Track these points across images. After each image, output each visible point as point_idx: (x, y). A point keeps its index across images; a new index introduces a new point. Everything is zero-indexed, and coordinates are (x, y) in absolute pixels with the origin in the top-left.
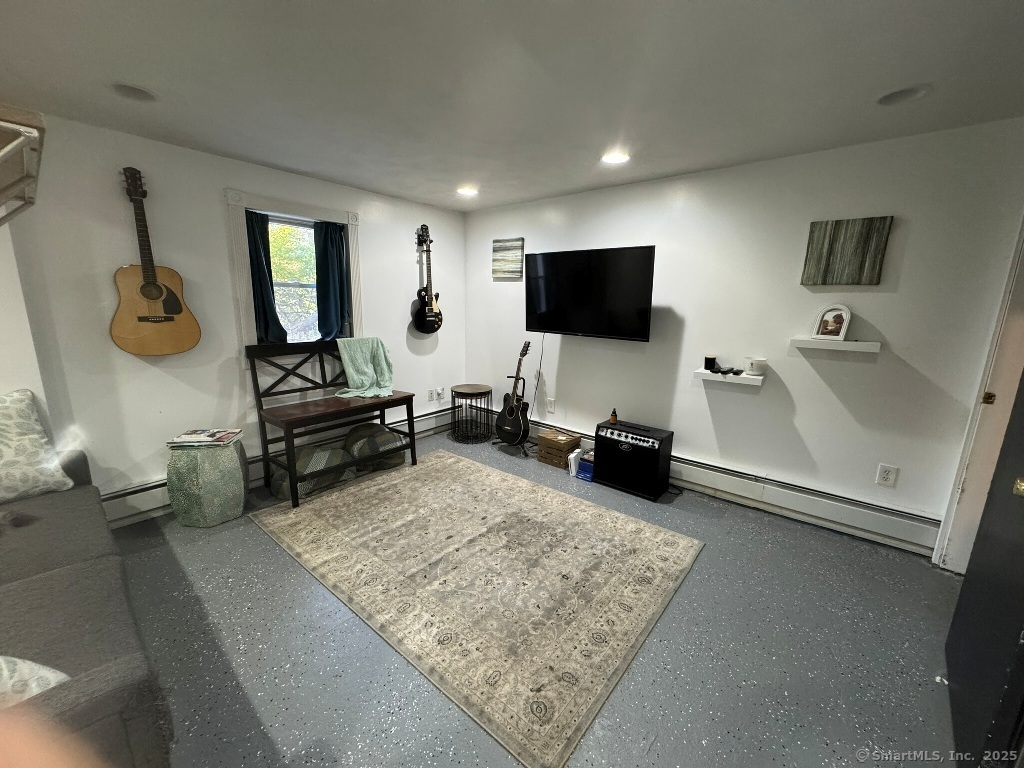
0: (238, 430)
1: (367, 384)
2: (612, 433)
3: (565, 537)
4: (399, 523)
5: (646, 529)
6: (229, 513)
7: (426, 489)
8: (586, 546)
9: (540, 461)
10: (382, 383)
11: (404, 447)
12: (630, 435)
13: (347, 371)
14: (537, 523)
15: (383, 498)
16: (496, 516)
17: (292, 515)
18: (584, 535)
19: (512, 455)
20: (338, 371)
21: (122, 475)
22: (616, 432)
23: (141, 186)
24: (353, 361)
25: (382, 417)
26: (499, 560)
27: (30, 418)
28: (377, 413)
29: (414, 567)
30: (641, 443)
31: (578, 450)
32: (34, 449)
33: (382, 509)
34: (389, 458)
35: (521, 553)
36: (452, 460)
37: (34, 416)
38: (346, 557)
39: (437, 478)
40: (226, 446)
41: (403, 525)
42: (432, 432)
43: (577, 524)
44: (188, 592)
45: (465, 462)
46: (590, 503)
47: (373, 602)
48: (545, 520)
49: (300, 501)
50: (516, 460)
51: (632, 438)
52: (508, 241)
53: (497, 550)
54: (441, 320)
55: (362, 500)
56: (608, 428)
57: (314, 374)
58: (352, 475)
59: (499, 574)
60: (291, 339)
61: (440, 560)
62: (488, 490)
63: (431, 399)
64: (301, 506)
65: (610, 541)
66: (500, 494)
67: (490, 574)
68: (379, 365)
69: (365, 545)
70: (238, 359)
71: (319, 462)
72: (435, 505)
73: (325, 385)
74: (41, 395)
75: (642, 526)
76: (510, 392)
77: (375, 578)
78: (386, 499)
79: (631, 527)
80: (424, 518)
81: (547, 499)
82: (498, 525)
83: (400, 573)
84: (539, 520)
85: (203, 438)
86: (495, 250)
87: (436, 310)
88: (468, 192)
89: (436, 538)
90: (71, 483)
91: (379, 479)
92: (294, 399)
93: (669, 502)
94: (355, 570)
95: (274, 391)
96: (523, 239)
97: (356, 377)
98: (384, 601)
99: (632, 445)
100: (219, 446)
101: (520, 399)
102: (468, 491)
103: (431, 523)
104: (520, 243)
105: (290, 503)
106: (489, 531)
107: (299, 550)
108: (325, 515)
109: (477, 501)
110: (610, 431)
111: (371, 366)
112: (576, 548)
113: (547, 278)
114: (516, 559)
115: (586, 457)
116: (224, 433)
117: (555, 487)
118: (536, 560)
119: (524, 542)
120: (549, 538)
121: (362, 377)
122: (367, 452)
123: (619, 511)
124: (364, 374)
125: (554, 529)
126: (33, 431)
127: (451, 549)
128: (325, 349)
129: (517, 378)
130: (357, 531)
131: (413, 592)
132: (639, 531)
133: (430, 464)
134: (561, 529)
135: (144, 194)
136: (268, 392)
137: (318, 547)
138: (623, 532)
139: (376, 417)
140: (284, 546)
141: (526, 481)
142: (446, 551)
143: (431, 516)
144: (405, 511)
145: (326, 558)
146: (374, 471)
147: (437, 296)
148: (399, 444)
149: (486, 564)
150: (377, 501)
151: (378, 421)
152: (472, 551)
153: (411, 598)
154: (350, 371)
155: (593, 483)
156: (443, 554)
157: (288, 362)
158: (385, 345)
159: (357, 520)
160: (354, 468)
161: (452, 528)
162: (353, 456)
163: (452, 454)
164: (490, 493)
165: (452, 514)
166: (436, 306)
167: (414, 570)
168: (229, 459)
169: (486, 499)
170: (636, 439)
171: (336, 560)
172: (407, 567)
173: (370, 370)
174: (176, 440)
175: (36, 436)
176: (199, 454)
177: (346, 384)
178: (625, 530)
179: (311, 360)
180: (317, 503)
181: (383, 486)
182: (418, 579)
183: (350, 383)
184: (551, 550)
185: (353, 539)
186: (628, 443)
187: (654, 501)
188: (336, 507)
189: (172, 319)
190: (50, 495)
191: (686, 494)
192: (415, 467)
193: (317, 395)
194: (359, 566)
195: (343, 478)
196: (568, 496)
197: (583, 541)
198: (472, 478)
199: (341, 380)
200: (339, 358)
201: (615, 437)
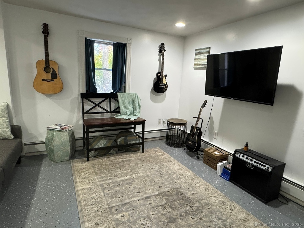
0: (72, 126)
1: (129, 113)
2: (243, 156)
3: (197, 210)
4: (121, 179)
5: (252, 220)
6: (64, 158)
7: (142, 165)
8: (207, 219)
9: (204, 162)
10: (135, 114)
11: (139, 143)
12: (254, 160)
13: (120, 107)
14: (186, 197)
15: (121, 165)
16: (166, 187)
17: (84, 164)
18: (209, 212)
19: (191, 156)
20: (117, 106)
21: (35, 137)
22: (246, 156)
23: (47, 30)
24: (123, 102)
25: (134, 128)
26: (155, 212)
27: (5, 112)
28: (133, 126)
29: (115, 203)
30: (260, 166)
31: (225, 162)
32: (3, 123)
33: (118, 170)
34: (131, 147)
35: (169, 212)
36: (161, 153)
37: (6, 112)
38: (91, 189)
39: (149, 161)
40: (65, 132)
41: (123, 180)
42: (158, 139)
43: (208, 204)
44: (34, 187)
45: (167, 155)
46: (222, 194)
47: (89, 215)
48: (191, 197)
49: (90, 159)
50: (191, 159)
51: (255, 162)
52: (202, 49)
53: (158, 206)
54: (167, 87)
55: (113, 164)
56: (241, 153)
57: (107, 107)
58: (115, 152)
59: (151, 221)
60: (99, 91)
61: (128, 203)
62: (170, 172)
63: (159, 124)
64: (90, 161)
65: (224, 221)
66: (174, 176)
67: (147, 219)
68: (135, 105)
69: (102, 185)
70: (78, 98)
71: (102, 144)
72: (141, 174)
73: (111, 112)
74: (10, 105)
75: (249, 218)
76: (194, 125)
77: (97, 202)
78: (123, 166)
79: (242, 216)
80: (133, 179)
81: (198, 185)
82: (165, 192)
83: (108, 204)
84: (188, 196)
85: (58, 127)
86: (196, 54)
87: (164, 83)
88: (180, 25)
89: (132, 191)
90: (12, 137)
91: (125, 156)
92: (99, 116)
93: (276, 206)
94: (91, 197)
95: (89, 112)
96: (210, 48)
97: (124, 110)
98: (93, 216)
99: (254, 166)
100: (62, 131)
101: (199, 129)
102: (160, 171)
103: (135, 183)
104: (208, 50)
105: (86, 159)
106: (158, 195)
107: (78, 180)
108: (95, 168)
109: (161, 177)
110: (242, 155)
111: (131, 106)
112: (201, 219)
113: (229, 69)
114: (164, 215)
115: (228, 166)
116: (66, 126)
117: (205, 179)
118: (175, 219)
119: (173, 206)
120: (188, 208)
121: (127, 110)
122: (123, 143)
123: (238, 203)
124: (128, 109)
125: (193, 204)
126: (4, 117)
127: (136, 199)
128: (112, 97)
129: (198, 119)
130: (103, 178)
131: (107, 216)
132: (246, 220)
133: (149, 153)
134: (198, 204)
135: (48, 33)
136: (87, 113)
137: (85, 181)
138: (235, 218)
139: (132, 128)
140: (74, 177)
141: (191, 172)
142: (133, 199)
143: (136, 179)
144: (126, 174)
145: (84, 187)
146: (125, 152)
147: (166, 76)
148: (137, 142)
149: (148, 213)
150: (118, 166)
151: (132, 130)
152: (145, 203)
153: (105, 219)
154: (122, 107)
155: (229, 182)
156: (131, 200)
157: (97, 100)
158: (139, 97)
159: (106, 173)
160: (117, 149)
161: (142, 188)
162: (117, 144)
163: (162, 151)
164: (170, 174)
165: (146, 180)
166: (164, 81)
167: (114, 205)
168: (65, 137)
169: (166, 177)
170: (257, 163)
171: (87, 189)
172: (112, 202)
173: (131, 107)
174: (50, 127)
175: (5, 119)
176: (55, 133)
177: (119, 112)
178: (237, 217)
179: (106, 100)
180: (96, 161)
181: (125, 160)
182: (113, 210)
183: (121, 112)
184: (186, 216)
185: (99, 181)
186: (252, 164)
187: (266, 203)
188: (102, 165)
189: (53, 81)
190: (5, 140)
191: (290, 204)
192: (143, 153)
193: (108, 116)
194: (94, 195)
195: (110, 153)
196: (210, 186)
197: (206, 216)
198: (165, 164)
199: (117, 111)
200: (118, 101)
201: (245, 159)
